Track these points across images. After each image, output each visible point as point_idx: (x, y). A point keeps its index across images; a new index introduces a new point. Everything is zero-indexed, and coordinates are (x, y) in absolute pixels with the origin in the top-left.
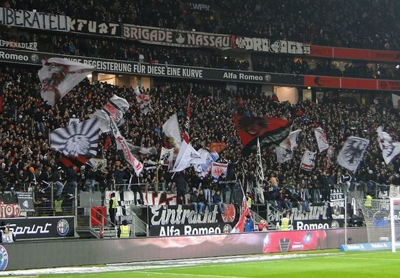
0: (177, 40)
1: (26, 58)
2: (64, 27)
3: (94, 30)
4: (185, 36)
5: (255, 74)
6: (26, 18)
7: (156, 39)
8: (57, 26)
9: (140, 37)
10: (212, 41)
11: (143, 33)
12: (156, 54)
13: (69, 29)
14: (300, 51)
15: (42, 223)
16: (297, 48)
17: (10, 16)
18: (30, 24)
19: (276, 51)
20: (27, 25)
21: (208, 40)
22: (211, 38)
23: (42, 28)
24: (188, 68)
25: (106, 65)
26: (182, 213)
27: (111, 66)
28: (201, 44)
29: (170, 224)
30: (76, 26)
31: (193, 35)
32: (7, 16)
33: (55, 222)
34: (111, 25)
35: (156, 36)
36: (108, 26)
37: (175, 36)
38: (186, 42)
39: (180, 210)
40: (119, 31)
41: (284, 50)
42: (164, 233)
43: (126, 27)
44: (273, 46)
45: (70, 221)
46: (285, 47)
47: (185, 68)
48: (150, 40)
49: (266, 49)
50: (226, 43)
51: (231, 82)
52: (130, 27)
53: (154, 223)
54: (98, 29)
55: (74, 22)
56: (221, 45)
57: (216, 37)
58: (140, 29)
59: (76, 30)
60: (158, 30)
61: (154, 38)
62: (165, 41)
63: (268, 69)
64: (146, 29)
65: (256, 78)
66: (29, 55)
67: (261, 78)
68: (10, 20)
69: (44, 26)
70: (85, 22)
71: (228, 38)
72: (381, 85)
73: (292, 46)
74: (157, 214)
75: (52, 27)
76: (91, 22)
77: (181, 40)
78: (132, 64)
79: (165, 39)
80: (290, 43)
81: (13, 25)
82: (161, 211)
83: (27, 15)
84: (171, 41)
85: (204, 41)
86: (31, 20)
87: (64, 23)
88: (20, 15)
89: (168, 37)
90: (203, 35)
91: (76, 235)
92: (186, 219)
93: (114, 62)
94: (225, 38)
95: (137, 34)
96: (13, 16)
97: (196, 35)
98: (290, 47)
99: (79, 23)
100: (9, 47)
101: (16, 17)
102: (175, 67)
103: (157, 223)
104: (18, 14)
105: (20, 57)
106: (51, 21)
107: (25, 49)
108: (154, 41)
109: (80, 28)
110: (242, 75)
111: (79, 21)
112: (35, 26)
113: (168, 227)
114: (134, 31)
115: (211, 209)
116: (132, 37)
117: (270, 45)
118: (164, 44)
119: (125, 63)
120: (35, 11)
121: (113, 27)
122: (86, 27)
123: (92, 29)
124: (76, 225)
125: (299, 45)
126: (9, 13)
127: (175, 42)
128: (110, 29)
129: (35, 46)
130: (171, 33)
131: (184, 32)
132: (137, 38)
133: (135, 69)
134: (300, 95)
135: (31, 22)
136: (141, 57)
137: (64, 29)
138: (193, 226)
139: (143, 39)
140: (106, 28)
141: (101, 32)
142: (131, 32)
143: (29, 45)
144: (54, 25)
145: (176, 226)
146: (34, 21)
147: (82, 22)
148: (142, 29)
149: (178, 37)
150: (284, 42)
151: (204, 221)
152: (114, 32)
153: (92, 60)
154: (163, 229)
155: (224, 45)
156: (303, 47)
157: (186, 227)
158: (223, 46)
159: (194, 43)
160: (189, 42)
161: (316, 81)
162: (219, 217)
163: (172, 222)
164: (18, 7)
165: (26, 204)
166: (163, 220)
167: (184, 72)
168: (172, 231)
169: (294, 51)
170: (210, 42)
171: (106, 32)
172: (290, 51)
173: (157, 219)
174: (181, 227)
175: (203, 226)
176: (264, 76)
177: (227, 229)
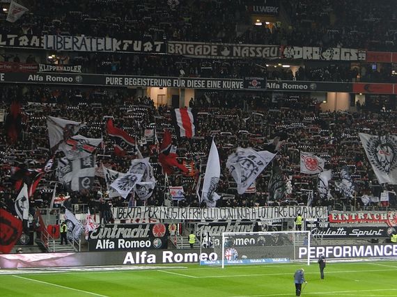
0: (222, 53)
1: (71, 79)
2: (110, 48)
3: (139, 49)
4: (231, 49)
5: (299, 84)
6: (74, 43)
7: (201, 53)
8: (103, 48)
9: (184, 52)
10: (259, 52)
11: (188, 48)
13: (114, 50)
14: (354, 58)
16: (353, 55)
17: (60, 42)
18: (78, 48)
19: (328, 59)
20: (76, 49)
21: (255, 51)
22: (258, 50)
23: (89, 50)
24: (229, 81)
25: (147, 81)
26: (117, 231)
27: (151, 82)
28: (247, 55)
30: (121, 46)
31: (239, 48)
32: (57, 42)
34: (155, 43)
35: (200, 50)
36: (153, 44)
37: (220, 49)
38: (231, 54)
39: (115, 229)
40: (164, 48)
41: (336, 57)
42: (101, 244)
43: (171, 44)
44: (324, 54)
45: (30, 235)
46: (339, 54)
47: (225, 80)
48: (194, 54)
49: (316, 57)
50: (274, 53)
51: (273, 91)
52: (174, 44)
53: (92, 237)
54: (143, 47)
55: (120, 43)
56: (268, 56)
57: (263, 48)
58: (185, 45)
59: (122, 49)
60: (203, 45)
61: (198, 52)
62: (210, 54)
63: (316, 77)
64: (191, 44)
65: (301, 87)
66: (74, 77)
67: (306, 87)
68: (59, 46)
69: (91, 48)
70: (131, 42)
71: (276, 49)
73: (345, 53)
74: (96, 231)
75: (99, 49)
76: (136, 42)
77: (226, 53)
78: (172, 80)
79: (210, 53)
80: (344, 50)
81: (62, 49)
82: (99, 229)
83: (75, 40)
84: (216, 54)
85: (250, 53)
86: (78, 44)
87: (110, 44)
88: (69, 41)
89: (213, 50)
90: (250, 47)
91: (35, 244)
92: (121, 235)
93: (154, 78)
94: (273, 48)
95: (182, 50)
96: (62, 42)
97: (242, 47)
98: (343, 54)
99: (125, 43)
100: (55, 71)
101: (65, 42)
102: (215, 80)
103: (96, 237)
104: (67, 40)
105: (65, 79)
106: (97, 44)
107: (70, 72)
108: (199, 55)
109: (125, 48)
110: (285, 86)
111: (124, 41)
112: (83, 49)
113: (104, 241)
114: (179, 47)
116: (177, 52)
117: (321, 53)
118: (209, 57)
119: (165, 79)
120: (83, 36)
121: (157, 45)
122: (131, 47)
123: (137, 48)
124: (35, 238)
125: (353, 51)
126: (59, 39)
127: (220, 54)
128: (154, 47)
129: (79, 69)
130: (216, 47)
131: (230, 45)
132: (181, 53)
133: (174, 83)
134: (352, 100)
135: (79, 46)
136: (182, 72)
137: (110, 50)
139: (187, 53)
140: (151, 46)
141: (146, 50)
142: (175, 48)
143: (73, 68)
144: (101, 47)
146: (82, 44)
147: (127, 42)
148: (187, 45)
149: (223, 50)
150: (337, 50)
151: (137, 236)
152: (158, 49)
153: (133, 78)
154: (99, 241)
155: (272, 55)
156: (357, 54)
157: (120, 240)
158: (270, 56)
159: (239, 55)
160: (235, 55)
161: (367, 87)
162: (150, 233)
163: (108, 236)
164: (67, 34)
166: (100, 235)
167: (224, 84)
168: (107, 243)
169: (348, 58)
170: (257, 53)
171: (150, 49)
172: (343, 58)
173: (95, 234)
174: (116, 241)
175: (136, 239)
176: (309, 85)
177: (157, 242)
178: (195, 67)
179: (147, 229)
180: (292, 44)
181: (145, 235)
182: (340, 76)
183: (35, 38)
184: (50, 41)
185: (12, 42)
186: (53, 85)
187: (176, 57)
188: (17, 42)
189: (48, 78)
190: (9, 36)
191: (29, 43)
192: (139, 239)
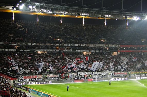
1: (70, 51)
4: (97, 45)
14: (118, 46)
16: (117, 46)
25: (83, 51)
26: (79, 76)
30: (79, 45)
38: (97, 46)
40: (86, 45)
41: (115, 46)
43: (87, 45)
44: (113, 46)
49: (111, 46)
51: (104, 52)
57: (102, 45)
60: (92, 45)
64: (90, 44)
67: (110, 51)
75: (75, 46)
77: (96, 46)
80: (116, 45)
81: (69, 46)
87: (77, 45)
88: (70, 44)
90: (100, 45)
94: (104, 45)
102: (94, 50)
110: (106, 51)
112: (72, 46)
118: (93, 47)
119: (86, 50)
120: (72, 44)
122: (80, 45)
123: (81, 45)
125: (118, 45)
127: (95, 46)
128: (84, 45)
129: (72, 49)
133: (88, 51)
134: (118, 53)
136: (89, 49)
139: (90, 46)
142: (88, 45)
154: (76, 78)
157: (79, 78)
167: (96, 51)
177: (85, 78)
178: (91, 48)
179: (84, 76)
180: (107, 44)
181: (83, 77)
182: (115, 49)
183: (64, 44)
184: (67, 45)
186: (67, 52)
187: (88, 47)
188: (61, 45)
189: (67, 51)
192: (82, 77)
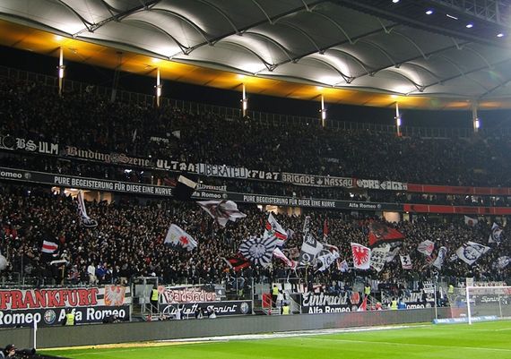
0: (318, 182)
1: (219, 196)
2: (244, 175)
4: (323, 179)
5: (370, 204)
6: (219, 170)
7: (304, 182)
8: (239, 175)
9: (293, 181)
10: (341, 183)
11: (295, 178)
12: (304, 192)
13: (247, 177)
14: (400, 188)
15: (231, 305)
16: (398, 186)
17: (209, 169)
18: (222, 174)
19: (384, 188)
20: (220, 175)
22: (340, 181)
23: (229, 176)
24: (326, 201)
25: (271, 199)
26: (323, 298)
27: (275, 200)
28: (334, 184)
29: (315, 306)
30: (251, 174)
31: (328, 179)
32: (207, 169)
33: (239, 304)
34: (274, 173)
35: (304, 180)
36: (272, 174)
37: (316, 180)
38: (323, 184)
39: (322, 296)
40: (280, 177)
41: (389, 188)
42: (312, 311)
43: (284, 175)
44: (382, 185)
45: (249, 304)
46: (390, 185)
47: (323, 201)
48: (299, 183)
49: (377, 187)
50: (350, 184)
51: (354, 210)
52: (286, 174)
53: (305, 305)
55: (250, 172)
57: (343, 180)
59: (251, 177)
60: (305, 176)
61: (302, 181)
62: (309, 183)
63: (380, 200)
64: (297, 175)
65: (371, 206)
66: (221, 194)
67: (374, 206)
68: (209, 172)
69: (231, 175)
70: (257, 172)
71: (352, 180)
72: (456, 209)
74: (307, 298)
75: (236, 176)
76: (261, 172)
77: (320, 182)
78: (288, 199)
79: (310, 181)
80: (394, 183)
81: (211, 175)
82: (309, 296)
83: (219, 168)
84: (314, 183)
86: (222, 172)
87: (243, 173)
89: (312, 180)
90: (335, 179)
91: (253, 313)
92: (326, 302)
93: (276, 197)
94: (349, 180)
95: (291, 179)
96: (211, 169)
97: (330, 179)
98: (393, 185)
99: (253, 173)
100: (208, 189)
102: (317, 200)
103: (307, 305)
104: (214, 168)
105: (215, 196)
106: (235, 172)
107: (218, 190)
108: (302, 183)
109: (254, 176)
110: (361, 205)
111: (253, 171)
112: (225, 175)
113: (314, 308)
114: (289, 177)
115: (343, 295)
116: (288, 181)
117: (380, 185)
118: (309, 185)
119: (283, 198)
120: (224, 165)
121: (275, 175)
122: (257, 175)
123: (262, 177)
124: (253, 306)
125: (400, 184)
126: (208, 167)
127: (316, 183)
128: (273, 176)
129: (225, 188)
130: (313, 178)
131: (322, 177)
132: (291, 182)
133: (290, 202)
134: (402, 217)
136: (294, 194)
137: (243, 177)
138: (331, 307)
139: (295, 182)
141: (267, 178)
142: (287, 177)
143: (221, 188)
144: (237, 174)
145: (320, 307)
146: (224, 172)
147: (255, 172)
148: (294, 175)
149: (318, 180)
150: (389, 182)
151: (339, 303)
152: (276, 178)
153: (262, 196)
154: (311, 309)
156: (402, 185)
157: (326, 307)
158: (348, 186)
159: (328, 184)
160: (326, 184)
161: (412, 207)
162: (348, 300)
163: (317, 304)
164: (214, 163)
165: (220, 292)
166: (311, 303)
167: (323, 203)
168: (317, 310)
169: (396, 188)
170: (339, 183)
171: (271, 178)
172: (393, 188)
173: (306, 302)
174: (323, 307)
175: (338, 306)
176: (376, 205)
177: (354, 308)
179: (346, 297)
180: (361, 177)
181: (345, 302)
183: (191, 165)
184: (201, 168)
185: (175, 167)
188: (178, 167)
189: (203, 194)
190: (172, 162)
191: (187, 168)
192: (341, 306)
